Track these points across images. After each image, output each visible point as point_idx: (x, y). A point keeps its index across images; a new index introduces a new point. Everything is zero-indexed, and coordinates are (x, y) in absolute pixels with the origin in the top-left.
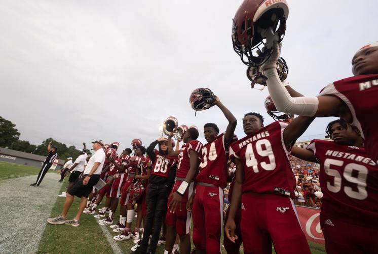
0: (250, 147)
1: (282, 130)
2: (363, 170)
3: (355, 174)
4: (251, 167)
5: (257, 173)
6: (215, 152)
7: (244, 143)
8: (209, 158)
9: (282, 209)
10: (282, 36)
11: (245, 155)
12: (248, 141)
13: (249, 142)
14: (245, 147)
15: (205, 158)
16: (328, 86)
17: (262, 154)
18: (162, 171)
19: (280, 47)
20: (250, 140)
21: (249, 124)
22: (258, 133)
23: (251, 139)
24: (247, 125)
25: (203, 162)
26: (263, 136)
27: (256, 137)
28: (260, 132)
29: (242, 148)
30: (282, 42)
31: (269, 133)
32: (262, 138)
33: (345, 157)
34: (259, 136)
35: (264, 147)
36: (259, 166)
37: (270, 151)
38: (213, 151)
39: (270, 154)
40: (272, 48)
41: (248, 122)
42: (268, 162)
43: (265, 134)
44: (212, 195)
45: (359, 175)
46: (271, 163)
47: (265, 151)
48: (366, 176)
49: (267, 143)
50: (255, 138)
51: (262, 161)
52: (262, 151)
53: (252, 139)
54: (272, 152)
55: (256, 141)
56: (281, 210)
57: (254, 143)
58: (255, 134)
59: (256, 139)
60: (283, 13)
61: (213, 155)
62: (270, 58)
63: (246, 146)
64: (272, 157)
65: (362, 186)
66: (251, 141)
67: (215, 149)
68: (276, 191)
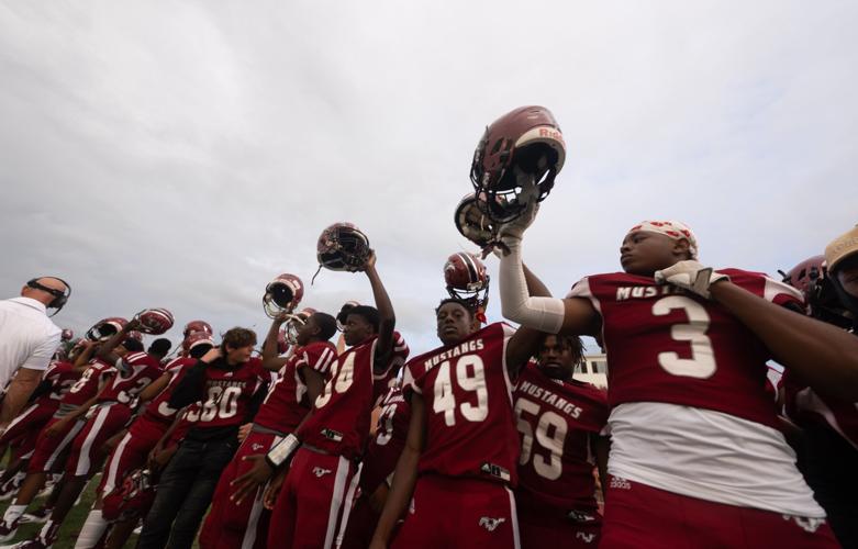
0: (445, 369)
1: (506, 340)
2: (562, 425)
3: (551, 431)
4: (443, 413)
5: (452, 427)
6: (350, 375)
7: (436, 360)
8: (337, 388)
9: (491, 522)
10: (544, 195)
11: (433, 386)
12: (443, 356)
13: (444, 358)
14: (436, 368)
15: (329, 386)
16: (581, 281)
17: (466, 384)
18: (223, 415)
19: (537, 210)
20: (447, 355)
21: (452, 321)
22: (463, 342)
23: (449, 352)
24: (447, 322)
25: (323, 396)
26: (473, 348)
27: (460, 349)
28: (467, 340)
29: (431, 370)
30: (541, 203)
31: (483, 343)
32: (470, 353)
33: (543, 398)
34: (465, 347)
35: (470, 372)
36: (457, 411)
37: (480, 380)
38: (347, 371)
39: (480, 386)
40: (525, 206)
41: (450, 317)
42: (475, 404)
43: (476, 344)
44: (320, 472)
45: (556, 435)
46: (480, 405)
47: (471, 380)
48: (563, 437)
49: (477, 363)
50: (457, 351)
51: (465, 401)
52: (466, 379)
53: (452, 353)
54: (483, 383)
55: (458, 357)
56: (487, 525)
57: (454, 362)
58: (459, 343)
59: (459, 353)
60: (557, 161)
61: (345, 380)
62: (518, 219)
63: (439, 365)
64: (482, 394)
65: (557, 455)
66: (450, 356)
67: (352, 368)
68: (485, 472)
